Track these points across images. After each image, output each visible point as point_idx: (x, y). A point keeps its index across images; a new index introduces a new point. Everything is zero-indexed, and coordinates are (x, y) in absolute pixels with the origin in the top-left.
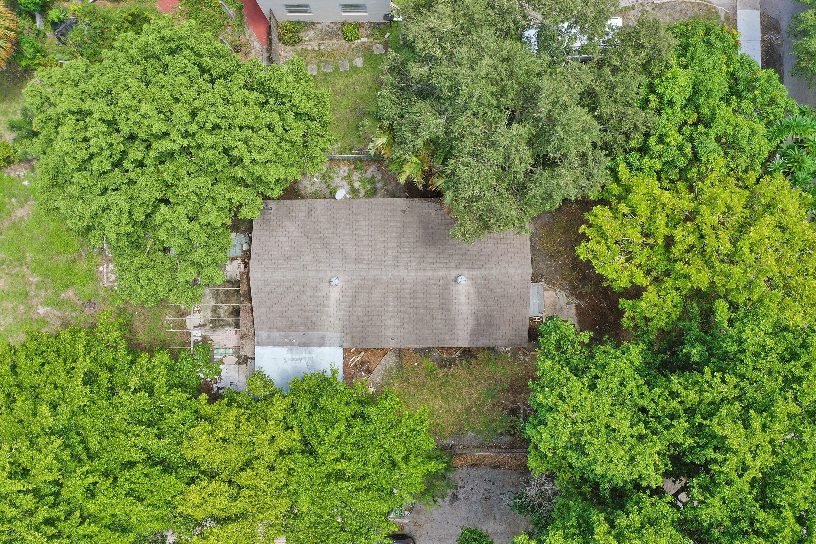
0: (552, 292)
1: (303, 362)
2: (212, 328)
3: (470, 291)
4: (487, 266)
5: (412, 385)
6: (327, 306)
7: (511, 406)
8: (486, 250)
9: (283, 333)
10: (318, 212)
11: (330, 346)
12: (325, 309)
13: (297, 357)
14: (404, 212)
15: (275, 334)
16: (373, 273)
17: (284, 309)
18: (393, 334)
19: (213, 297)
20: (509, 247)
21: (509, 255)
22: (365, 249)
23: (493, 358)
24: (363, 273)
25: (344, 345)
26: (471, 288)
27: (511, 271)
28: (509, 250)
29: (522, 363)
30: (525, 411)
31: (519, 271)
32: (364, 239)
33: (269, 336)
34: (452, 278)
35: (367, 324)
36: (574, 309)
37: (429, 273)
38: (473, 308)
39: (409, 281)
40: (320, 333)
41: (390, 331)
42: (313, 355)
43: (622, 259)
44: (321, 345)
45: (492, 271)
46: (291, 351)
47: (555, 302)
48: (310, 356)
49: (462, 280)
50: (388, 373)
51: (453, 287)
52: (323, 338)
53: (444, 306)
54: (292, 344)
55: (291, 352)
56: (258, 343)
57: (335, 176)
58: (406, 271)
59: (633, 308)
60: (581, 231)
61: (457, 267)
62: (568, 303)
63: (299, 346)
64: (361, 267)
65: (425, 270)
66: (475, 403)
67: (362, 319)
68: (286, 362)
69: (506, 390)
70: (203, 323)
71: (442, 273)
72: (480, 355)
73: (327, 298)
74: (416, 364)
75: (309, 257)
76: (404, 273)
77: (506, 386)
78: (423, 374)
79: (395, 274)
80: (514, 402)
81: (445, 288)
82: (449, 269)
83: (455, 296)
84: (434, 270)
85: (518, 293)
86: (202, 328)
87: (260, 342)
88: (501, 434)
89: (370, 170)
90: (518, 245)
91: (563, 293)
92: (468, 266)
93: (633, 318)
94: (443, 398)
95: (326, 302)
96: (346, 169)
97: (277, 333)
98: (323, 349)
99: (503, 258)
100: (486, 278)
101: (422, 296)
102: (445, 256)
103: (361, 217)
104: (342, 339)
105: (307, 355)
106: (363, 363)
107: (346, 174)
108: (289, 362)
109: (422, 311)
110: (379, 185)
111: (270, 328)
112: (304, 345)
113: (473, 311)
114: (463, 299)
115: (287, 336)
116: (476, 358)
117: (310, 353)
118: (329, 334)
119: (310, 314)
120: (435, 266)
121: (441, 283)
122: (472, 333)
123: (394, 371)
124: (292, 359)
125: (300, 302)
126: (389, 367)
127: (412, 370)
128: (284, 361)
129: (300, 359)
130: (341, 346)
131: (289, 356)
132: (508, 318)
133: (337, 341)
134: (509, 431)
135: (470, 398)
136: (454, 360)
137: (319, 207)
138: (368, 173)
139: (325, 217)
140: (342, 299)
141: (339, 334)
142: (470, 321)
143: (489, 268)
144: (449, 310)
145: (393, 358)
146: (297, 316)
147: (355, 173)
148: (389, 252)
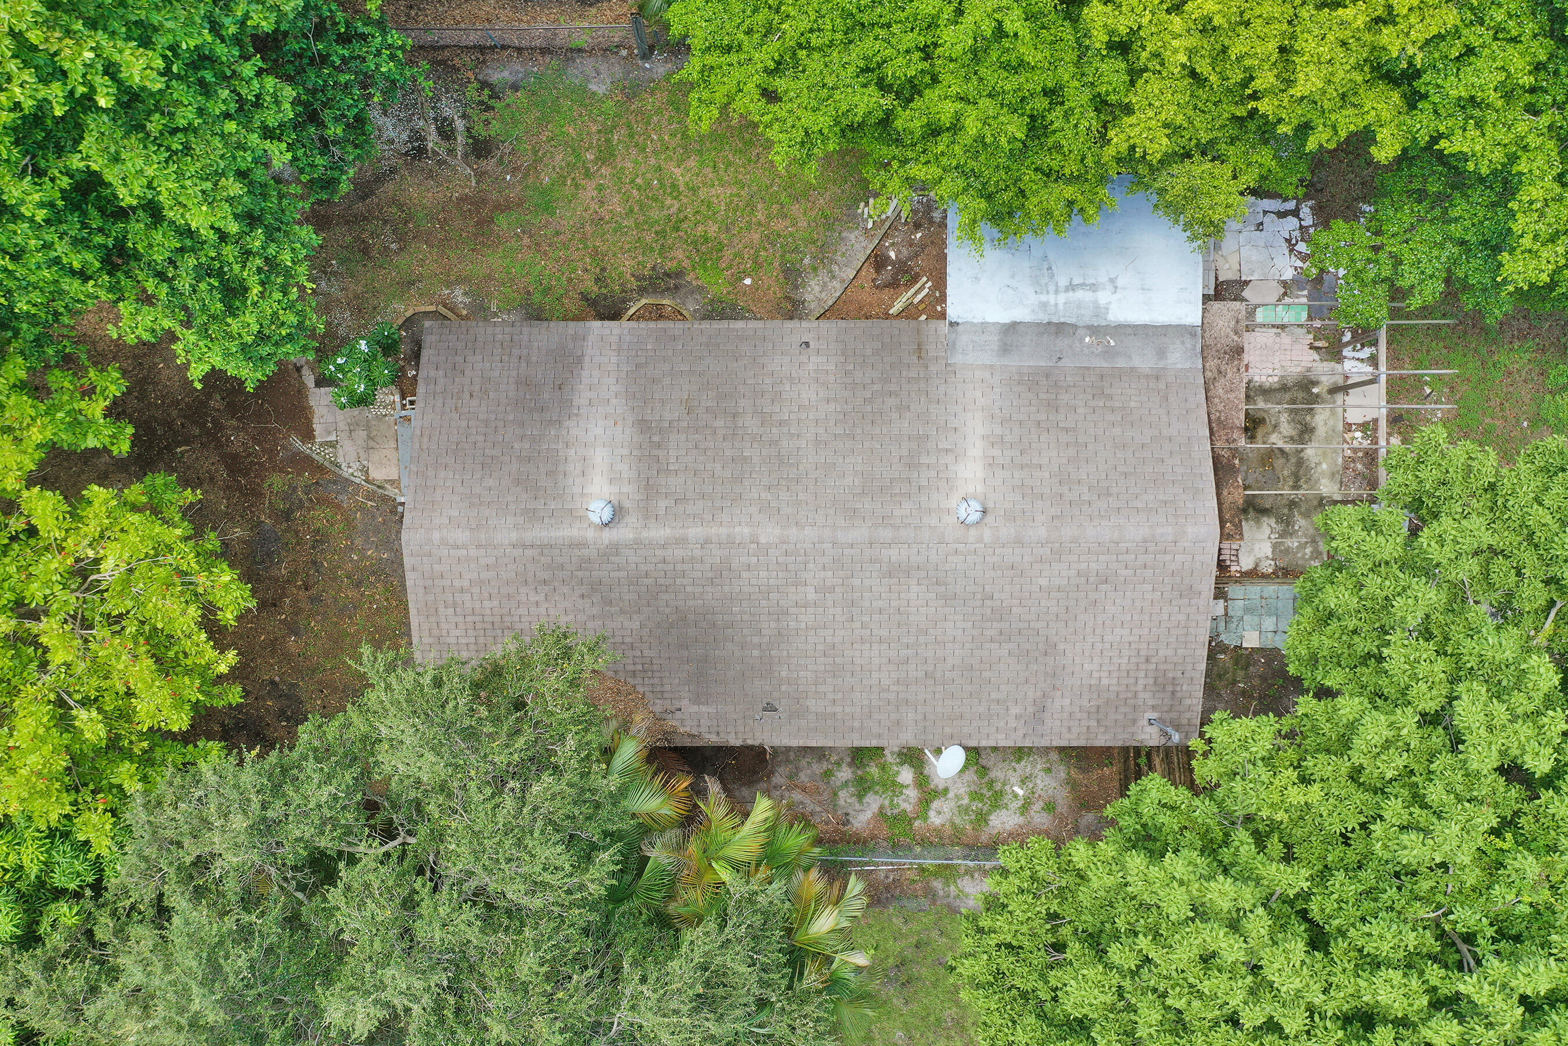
0: (377, 474)
1: (1063, 282)
2: (1315, 383)
3: (578, 481)
4: (529, 552)
5: (760, 224)
6: (994, 441)
7: (489, 165)
8: (533, 598)
9: (1121, 363)
10: (1015, 710)
11: (984, 326)
12: (998, 430)
13: (1080, 294)
14: (770, 708)
15: (1143, 361)
16: (859, 533)
17: (1117, 431)
18: (803, 358)
19: (1309, 469)
20: (468, 605)
21: (466, 584)
22: (881, 603)
23: (537, 298)
24: (886, 534)
25: (943, 327)
26: (577, 490)
27: (462, 536)
28: (467, 597)
29: (460, 280)
30: (451, 152)
31: (436, 536)
32: (884, 633)
33: (1161, 353)
34: (631, 520)
35: (877, 387)
36: (318, 428)
37: (695, 532)
38: (574, 432)
39: (754, 510)
40: (1013, 362)
41: (811, 367)
42: (1033, 299)
43: (110, 569)
44: (1012, 328)
45: (514, 536)
46: (1099, 310)
47: (368, 449)
48: (1043, 298)
49: (599, 511)
50: (824, 255)
51: (629, 492)
52: (1005, 349)
53: (655, 439)
54: (1094, 330)
55: (1097, 307)
56: (1193, 335)
57: (966, 801)
58: (763, 540)
59: (77, 423)
60: (231, 656)
61: (615, 548)
62: (333, 445)
63: (1075, 327)
64: (893, 554)
65: (707, 541)
66: (587, 174)
67: (891, 401)
68: (1112, 281)
69: (504, 207)
70: (1339, 398)
71: (658, 533)
72: (572, 305)
73: (991, 464)
74: (748, 281)
75: (1043, 582)
76: (769, 533)
77: (502, 221)
78: (728, 253)
79: (793, 532)
80: (480, 175)
81: (649, 489)
82: (637, 544)
83: (624, 467)
84: (682, 541)
85: (442, 474)
86: (1341, 382)
87: (1188, 340)
88: (515, 87)
89: (869, 814)
90: (441, 610)
91: (346, 472)
92: (585, 552)
93: (88, 392)
94: (674, 186)
95: (996, 452)
96: (935, 819)
97: (1137, 362)
98: (1004, 317)
99: (484, 575)
100: (532, 516)
101: (718, 467)
102: (649, 581)
103: (892, 696)
104: (951, 346)
105: (1051, 299)
106: (894, 284)
107: (936, 804)
108: (1103, 279)
109: (719, 423)
110: (845, 774)
111: (1157, 378)
112: (1059, 329)
113: (572, 423)
114: (600, 457)
115: (1109, 353)
116: (584, 297)
117: (1044, 305)
118: (988, 358)
119: (1042, 417)
120: (679, 553)
121: (662, 504)
122: (579, 360)
123: (806, 261)
124: (1094, 287)
125: (1072, 452)
126: (823, 273)
127: (758, 264)
128: (1120, 282)
129: (1071, 287)
130: (952, 324)
131: (1103, 297)
132: (474, 403)
133: (963, 339)
134: (495, 96)
135: (600, 188)
136: (642, 291)
137: (1013, 723)
138: (875, 808)
139: (994, 696)
140: (949, 459)
141: (958, 359)
142: (582, 398)
143: (524, 546)
144: (643, 425)
145: (809, 297)
146: (1080, 411)
147: (909, 808)
148: (811, 596)
